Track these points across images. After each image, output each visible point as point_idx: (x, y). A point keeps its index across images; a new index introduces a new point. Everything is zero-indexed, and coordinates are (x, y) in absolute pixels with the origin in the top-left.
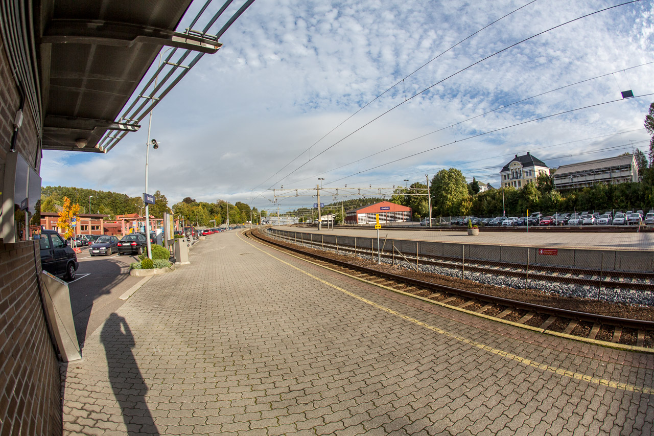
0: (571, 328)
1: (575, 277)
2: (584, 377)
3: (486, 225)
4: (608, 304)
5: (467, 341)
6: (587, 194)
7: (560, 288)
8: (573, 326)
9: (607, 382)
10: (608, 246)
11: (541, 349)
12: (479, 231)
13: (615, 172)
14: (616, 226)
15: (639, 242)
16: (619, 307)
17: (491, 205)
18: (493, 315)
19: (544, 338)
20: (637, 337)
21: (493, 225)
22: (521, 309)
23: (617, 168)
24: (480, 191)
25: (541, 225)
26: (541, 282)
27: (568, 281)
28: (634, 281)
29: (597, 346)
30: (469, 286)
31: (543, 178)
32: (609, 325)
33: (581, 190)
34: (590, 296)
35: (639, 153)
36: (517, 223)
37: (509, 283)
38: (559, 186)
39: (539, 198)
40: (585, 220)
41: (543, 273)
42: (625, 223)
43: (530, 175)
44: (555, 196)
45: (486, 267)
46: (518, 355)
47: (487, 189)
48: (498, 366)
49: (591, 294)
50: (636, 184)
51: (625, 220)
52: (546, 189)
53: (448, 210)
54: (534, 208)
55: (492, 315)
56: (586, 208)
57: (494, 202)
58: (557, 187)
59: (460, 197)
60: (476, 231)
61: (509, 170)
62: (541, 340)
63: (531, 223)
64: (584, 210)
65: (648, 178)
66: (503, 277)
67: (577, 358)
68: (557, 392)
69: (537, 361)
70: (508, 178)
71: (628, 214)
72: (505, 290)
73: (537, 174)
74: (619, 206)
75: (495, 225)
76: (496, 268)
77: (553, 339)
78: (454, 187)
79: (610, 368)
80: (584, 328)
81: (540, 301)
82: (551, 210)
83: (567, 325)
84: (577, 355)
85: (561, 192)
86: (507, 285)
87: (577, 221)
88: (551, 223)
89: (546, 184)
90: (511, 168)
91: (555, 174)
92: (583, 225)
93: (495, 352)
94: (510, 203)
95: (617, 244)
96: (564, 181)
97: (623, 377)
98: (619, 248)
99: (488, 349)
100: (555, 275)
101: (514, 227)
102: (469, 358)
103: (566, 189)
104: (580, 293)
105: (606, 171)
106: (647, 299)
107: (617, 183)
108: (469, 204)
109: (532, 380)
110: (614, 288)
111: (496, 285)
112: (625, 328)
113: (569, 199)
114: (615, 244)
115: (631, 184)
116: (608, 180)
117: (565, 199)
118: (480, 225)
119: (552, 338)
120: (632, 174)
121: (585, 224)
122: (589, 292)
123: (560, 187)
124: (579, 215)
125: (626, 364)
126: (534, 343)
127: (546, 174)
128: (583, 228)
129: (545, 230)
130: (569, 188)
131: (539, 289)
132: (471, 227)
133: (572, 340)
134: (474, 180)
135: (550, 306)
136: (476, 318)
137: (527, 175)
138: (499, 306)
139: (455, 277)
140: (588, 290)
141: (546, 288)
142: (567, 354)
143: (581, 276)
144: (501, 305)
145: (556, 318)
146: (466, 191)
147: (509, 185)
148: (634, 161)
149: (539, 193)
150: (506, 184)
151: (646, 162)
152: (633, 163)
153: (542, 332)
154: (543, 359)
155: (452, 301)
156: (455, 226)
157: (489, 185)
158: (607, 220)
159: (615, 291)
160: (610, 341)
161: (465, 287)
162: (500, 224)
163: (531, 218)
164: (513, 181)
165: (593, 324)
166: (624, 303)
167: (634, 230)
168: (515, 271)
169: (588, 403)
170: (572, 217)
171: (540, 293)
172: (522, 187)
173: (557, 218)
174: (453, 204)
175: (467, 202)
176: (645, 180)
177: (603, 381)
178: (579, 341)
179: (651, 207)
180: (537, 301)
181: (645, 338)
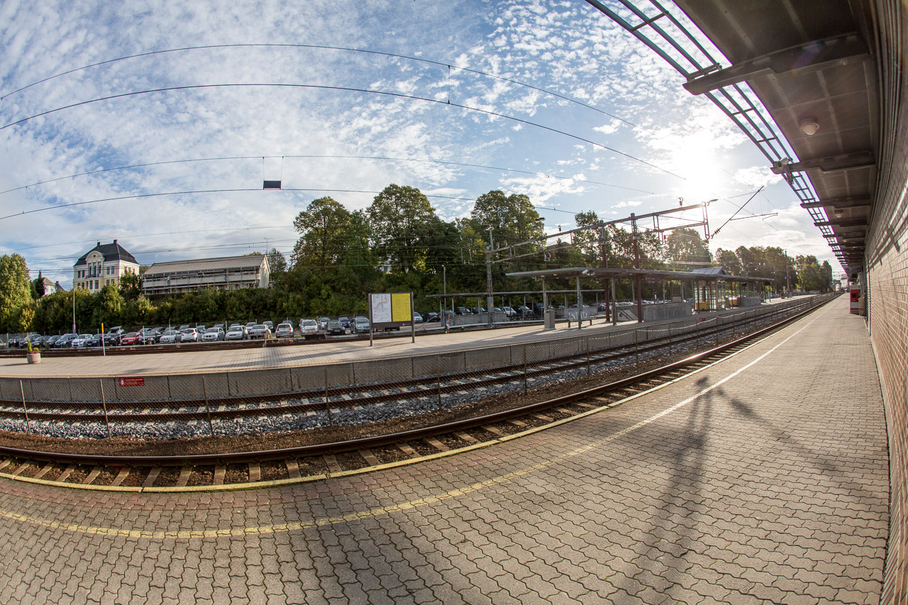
0: (185, 479)
1: (174, 412)
2: (219, 532)
3: (53, 346)
4: (229, 439)
5: (55, 525)
6: (188, 302)
7: (156, 429)
8: (187, 474)
9: (256, 530)
10: (215, 367)
11: (146, 513)
12: (42, 357)
13: (234, 275)
14: (231, 341)
15: (263, 360)
16: (246, 439)
17: (59, 315)
18: (79, 480)
19: (146, 499)
20: (286, 468)
21: (59, 346)
22: (111, 466)
23: (237, 270)
24: (46, 294)
25: (123, 345)
26: (128, 425)
27: (164, 418)
28: (262, 406)
29: (222, 493)
30: (39, 443)
31: (129, 278)
32: (239, 464)
33: (179, 296)
34: (200, 433)
35: (275, 253)
36: (91, 342)
37: (88, 432)
38: (149, 290)
39: (121, 305)
40: (185, 336)
41: (129, 412)
42: (244, 337)
43: (113, 273)
44: (144, 305)
45: (55, 411)
46: (121, 527)
47: (55, 291)
48: (105, 549)
49: (201, 431)
50: (264, 290)
51: (244, 334)
52: (131, 294)
53: (6, 323)
54: (113, 320)
55: (78, 482)
56: (186, 320)
57: (61, 310)
58: (147, 291)
59: (22, 302)
60: (37, 357)
61: (85, 263)
62: (143, 502)
63: (110, 343)
64: (184, 323)
65: (284, 284)
66: (78, 424)
67: (199, 513)
68: (193, 560)
69: (147, 530)
70: (83, 276)
71: (249, 326)
72: (84, 443)
73: (121, 272)
74: (234, 316)
75: (64, 346)
76: (68, 412)
77: (158, 497)
78: (13, 285)
79: (251, 512)
80: (203, 474)
81: (132, 451)
82: (137, 323)
83: (179, 475)
84: (197, 509)
85: (152, 298)
86: (85, 434)
87: (172, 337)
88: (137, 342)
89: (132, 287)
90: (89, 260)
91: (146, 273)
92: (181, 342)
93: (93, 532)
94: (82, 313)
95: (229, 363)
96: (157, 284)
97: (276, 518)
98: (231, 369)
99: (83, 529)
100: (145, 412)
101: (87, 349)
102: (67, 548)
103: (159, 295)
104: (185, 432)
105: (219, 272)
106: (288, 423)
107: (234, 288)
108: (31, 313)
109: (154, 555)
110: (233, 418)
111: (71, 438)
112: (263, 462)
113: (162, 308)
114: (225, 364)
115: (255, 290)
116: (222, 285)
117: (156, 308)
118: (44, 346)
119: (156, 496)
120: (260, 278)
121: (185, 341)
122: (198, 429)
123: (151, 292)
124: (176, 329)
125: (273, 502)
126: (135, 508)
127: (133, 274)
128: (181, 346)
129: (128, 352)
130: (163, 293)
131: (128, 434)
132: (31, 350)
133: (184, 492)
134: (40, 275)
135: (147, 455)
136: (55, 490)
137: (108, 273)
138: (84, 467)
139: (21, 432)
140: (195, 426)
141: (137, 432)
142: (184, 512)
143: (182, 410)
144: (85, 465)
145: (160, 469)
146: (28, 292)
147: (83, 286)
148: (265, 262)
149: (122, 298)
150: (79, 284)
151: (285, 264)
152: (263, 265)
153: (140, 491)
154: (154, 525)
155: (25, 470)
156: (14, 349)
157: (57, 285)
158: (216, 334)
159: (235, 421)
160: (248, 482)
161: (35, 446)
162: (69, 344)
163: (109, 335)
164: (89, 280)
165: (214, 466)
166: (253, 434)
167: (259, 345)
168: (92, 414)
169: (243, 559)
170: (166, 332)
171: (130, 439)
172: (100, 289)
173: (145, 334)
174: (11, 312)
175: (29, 310)
176: (280, 285)
177: (248, 530)
178: (194, 492)
179: (286, 316)
180: (128, 451)
181: (299, 467)
